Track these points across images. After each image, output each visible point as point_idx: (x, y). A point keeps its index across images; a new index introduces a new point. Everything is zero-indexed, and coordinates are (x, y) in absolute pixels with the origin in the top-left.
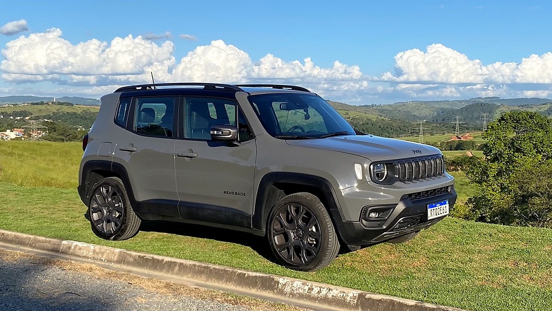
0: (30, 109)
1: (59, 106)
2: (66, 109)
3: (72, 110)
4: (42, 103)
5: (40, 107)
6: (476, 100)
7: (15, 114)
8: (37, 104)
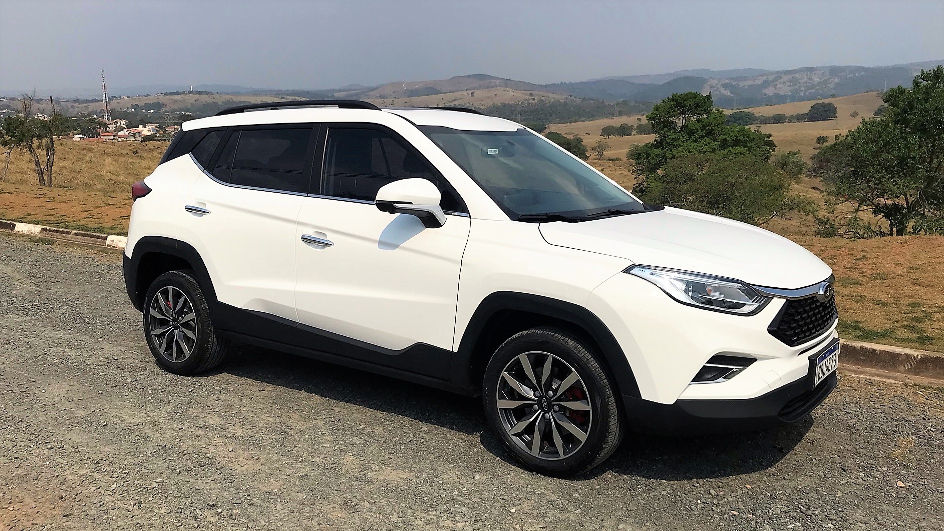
0: (163, 99)
1: (197, 96)
2: (204, 99)
3: (213, 100)
4: (177, 93)
5: (176, 97)
6: (682, 73)
7: (148, 106)
8: (172, 94)
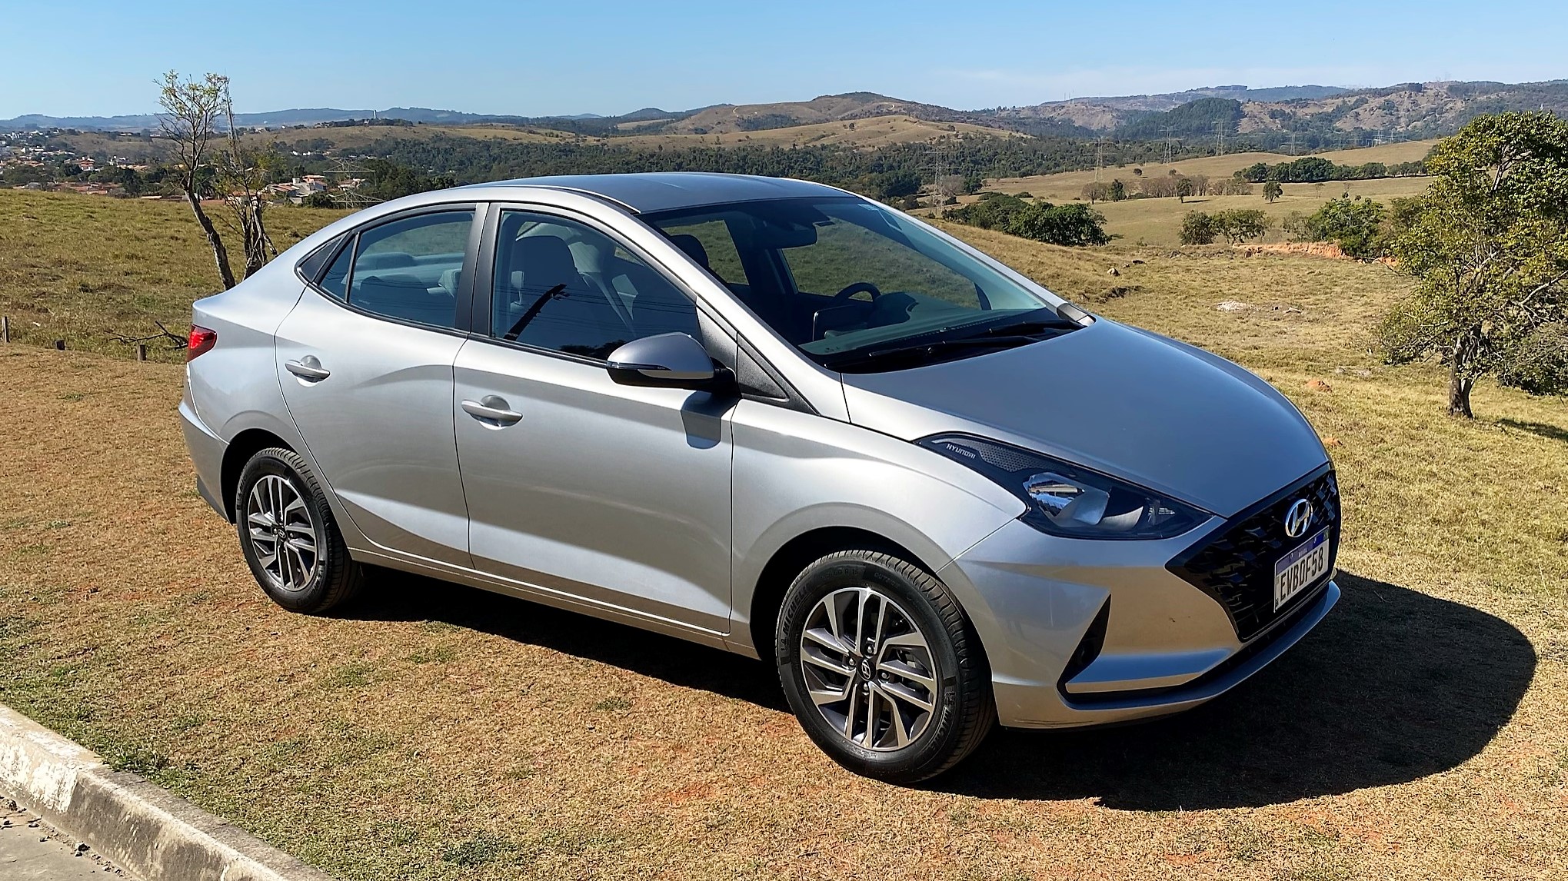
0: (328, 134)
1: (386, 128)
2: (398, 131)
4: (351, 123)
5: (349, 130)
6: (1199, 92)
7: (302, 145)
8: (342, 124)
